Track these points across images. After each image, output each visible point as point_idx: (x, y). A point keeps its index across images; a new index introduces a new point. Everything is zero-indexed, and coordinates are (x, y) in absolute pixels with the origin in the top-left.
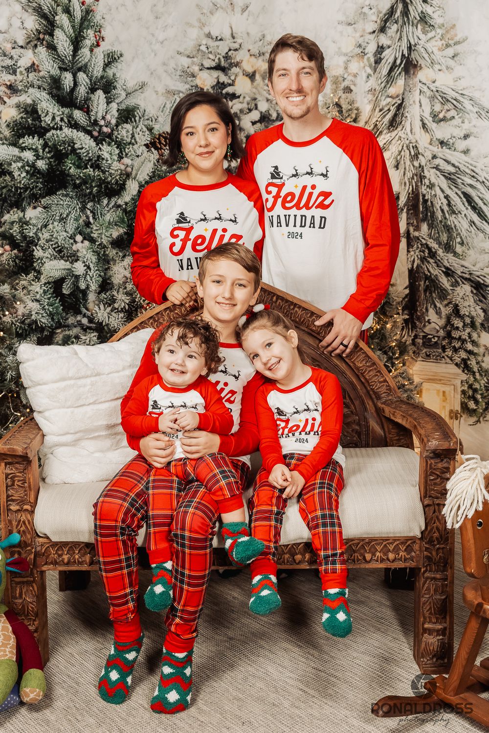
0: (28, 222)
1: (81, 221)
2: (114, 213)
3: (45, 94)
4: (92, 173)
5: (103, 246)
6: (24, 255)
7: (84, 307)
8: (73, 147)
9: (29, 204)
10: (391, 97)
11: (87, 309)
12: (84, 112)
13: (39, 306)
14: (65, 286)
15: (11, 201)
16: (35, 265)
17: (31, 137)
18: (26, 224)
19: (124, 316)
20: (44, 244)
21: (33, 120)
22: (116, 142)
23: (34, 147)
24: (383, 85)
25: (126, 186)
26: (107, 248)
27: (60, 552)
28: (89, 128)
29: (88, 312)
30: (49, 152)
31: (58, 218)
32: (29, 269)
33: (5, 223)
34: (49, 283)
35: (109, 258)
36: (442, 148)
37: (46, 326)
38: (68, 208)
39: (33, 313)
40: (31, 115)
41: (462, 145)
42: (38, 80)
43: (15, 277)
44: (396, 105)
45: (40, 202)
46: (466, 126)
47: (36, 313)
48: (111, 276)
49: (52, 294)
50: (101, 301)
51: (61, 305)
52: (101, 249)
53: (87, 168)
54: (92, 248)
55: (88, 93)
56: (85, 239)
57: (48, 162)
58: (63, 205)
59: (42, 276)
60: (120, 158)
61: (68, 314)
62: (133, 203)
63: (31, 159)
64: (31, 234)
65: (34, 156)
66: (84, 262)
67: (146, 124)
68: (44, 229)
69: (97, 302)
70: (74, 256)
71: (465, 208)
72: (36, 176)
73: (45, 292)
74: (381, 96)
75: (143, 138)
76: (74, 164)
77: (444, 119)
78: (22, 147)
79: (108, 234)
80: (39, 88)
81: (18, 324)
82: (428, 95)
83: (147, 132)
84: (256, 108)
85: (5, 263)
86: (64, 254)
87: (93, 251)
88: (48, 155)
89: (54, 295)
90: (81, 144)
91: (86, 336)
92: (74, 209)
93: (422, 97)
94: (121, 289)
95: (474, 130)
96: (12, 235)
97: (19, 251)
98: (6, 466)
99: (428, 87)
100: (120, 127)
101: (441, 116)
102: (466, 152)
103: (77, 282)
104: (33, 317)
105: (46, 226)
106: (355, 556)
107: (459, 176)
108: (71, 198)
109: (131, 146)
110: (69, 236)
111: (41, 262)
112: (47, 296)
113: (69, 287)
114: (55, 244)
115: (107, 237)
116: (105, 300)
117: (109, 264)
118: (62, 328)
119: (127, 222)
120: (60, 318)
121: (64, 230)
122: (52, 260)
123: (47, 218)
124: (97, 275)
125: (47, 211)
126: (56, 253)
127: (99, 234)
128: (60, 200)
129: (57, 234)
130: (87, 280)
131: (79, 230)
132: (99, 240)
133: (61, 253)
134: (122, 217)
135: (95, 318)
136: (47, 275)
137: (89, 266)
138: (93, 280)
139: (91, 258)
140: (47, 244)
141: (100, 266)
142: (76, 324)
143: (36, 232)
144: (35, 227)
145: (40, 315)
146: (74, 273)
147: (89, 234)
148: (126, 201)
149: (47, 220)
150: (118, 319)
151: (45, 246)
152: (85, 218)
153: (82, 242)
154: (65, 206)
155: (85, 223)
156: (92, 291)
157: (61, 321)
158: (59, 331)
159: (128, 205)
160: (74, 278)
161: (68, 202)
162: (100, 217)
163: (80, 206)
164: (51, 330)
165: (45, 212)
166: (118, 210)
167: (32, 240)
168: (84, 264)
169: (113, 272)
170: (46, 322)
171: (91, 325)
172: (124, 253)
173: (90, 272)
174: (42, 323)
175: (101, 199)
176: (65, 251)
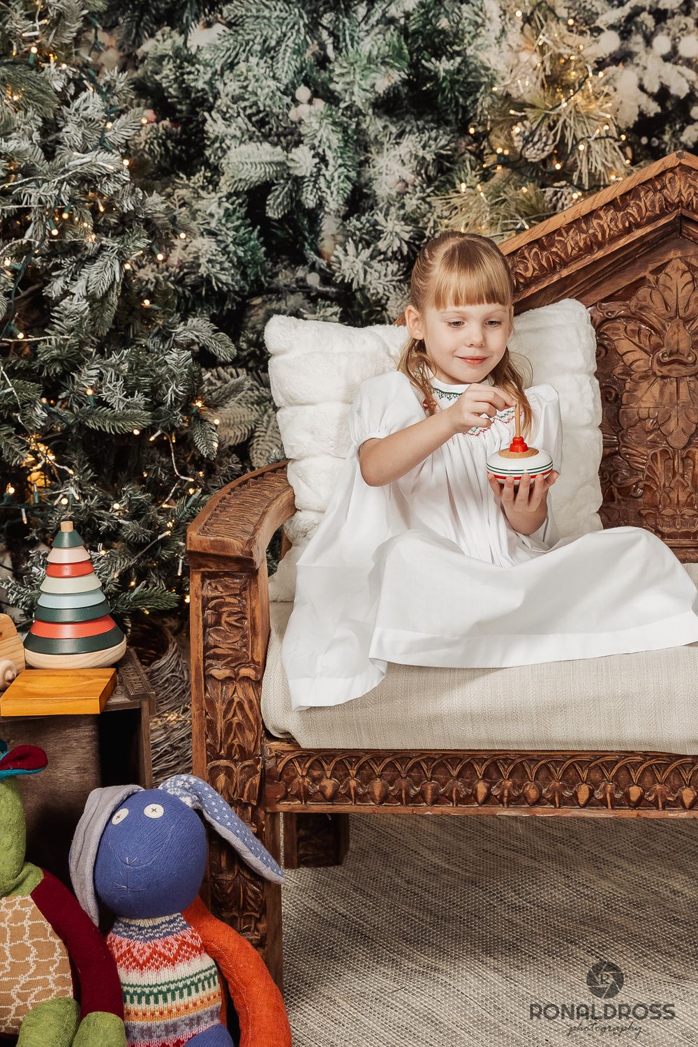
0: (195, 56)
1: (308, 55)
2: (380, 36)
5: (354, 112)
6: (183, 132)
7: (311, 249)
9: (197, 17)
11: (319, 253)
13: (214, 246)
14: (271, 202)
15: (157, 9)
16: (207, 153)
18: (188, 62)
19: (399, 270)
20: (228, 107)
26: (364, 116)
29: (320, 261)
31: (258, 47)
32: (195, 162)
33: (144, 58)
34: (237, 194)
35: (367, 138)
37: (229, 290)
38: (281, 24)
39: (203, 260)
43: (165, 179)
45: (221, 12)
47: (210, 261)
48: (371, 180)
49: (243, 219)
50: (348, 235)
51: (263, 244)
52: (350, 118)
54: (331, 116)
56: (315, 94)
58: (269, 19)
59: (223, 179)
61: (275, 264)
62: (422, 14)
64: (200, 85)
66: (313, 147)
68: (227, 73)
69: (340, 238)
70: (292, 134)
73: (228, 215)
79: (366, 84)
81: (169, 284)
85: (143, 150)
86: (271, 129)
87: (334, 123)
89: (248, 221)
91: (315, 313)
92: (293, 27)
94: (393, 210)
96: (159, 85)
97: (175, 122)
103: (297, 192)
104: (203, 271)
105: (232, 66)
108: (288, 2)
110: (282, 88)
111: (221, 147)
112: (232, 222)
113: (280, 204)
114: (251, 107)
115: (364, 90)
116: (358, 233)
117: (367, 151)
118: (265, 296)
119: (408, 57)
120: (260, 273)
121: (271, 74)
122: (244, 142)
123: (235, 48)
124: (342, 177)
125: (236, 31)
126: (253, 126)
127: (348, 84)
128: (262, 7)
129: (256, 84)
130: (320, 189)
131: (303, 74)
132: (347, 99)
133: (264, 127)
134: (397, 44)
135: (337, 274)
136: (233, 177)
137: (325, 156)
138: (333, 189)
139: (328, 139)
140: (235, 106)
141: (348, 157)
142: (294, 286)
143: (211, 79)
144: (209, 68)
145: (218, 266)
146: (291, 172)
147: (324, 84)
148: (407, 9)
149: (234, 53)
150: (385, 275)
151: (230, 110)
152: (317, 48)
153: (310, 102)
154: (273, 21)
155: (317, 60)
156: (329, 214)
157: (263, 279)
158: (258, 301)
159: (412, 18)
160: (292, 184)
161: (281, 11)
162: (349, 46)
163: (307, 22)
164: (239, 299)
165: (231, 34)
166: (389, 29)
167: (202, 97)
168: (312, 152)
169: (376, 169)
170: (230, 282)
171: (328, 289)
172: (401, 127)
173: (327, 170)
174: (222, 283)
175: (352, 4)
176: (273, 121)
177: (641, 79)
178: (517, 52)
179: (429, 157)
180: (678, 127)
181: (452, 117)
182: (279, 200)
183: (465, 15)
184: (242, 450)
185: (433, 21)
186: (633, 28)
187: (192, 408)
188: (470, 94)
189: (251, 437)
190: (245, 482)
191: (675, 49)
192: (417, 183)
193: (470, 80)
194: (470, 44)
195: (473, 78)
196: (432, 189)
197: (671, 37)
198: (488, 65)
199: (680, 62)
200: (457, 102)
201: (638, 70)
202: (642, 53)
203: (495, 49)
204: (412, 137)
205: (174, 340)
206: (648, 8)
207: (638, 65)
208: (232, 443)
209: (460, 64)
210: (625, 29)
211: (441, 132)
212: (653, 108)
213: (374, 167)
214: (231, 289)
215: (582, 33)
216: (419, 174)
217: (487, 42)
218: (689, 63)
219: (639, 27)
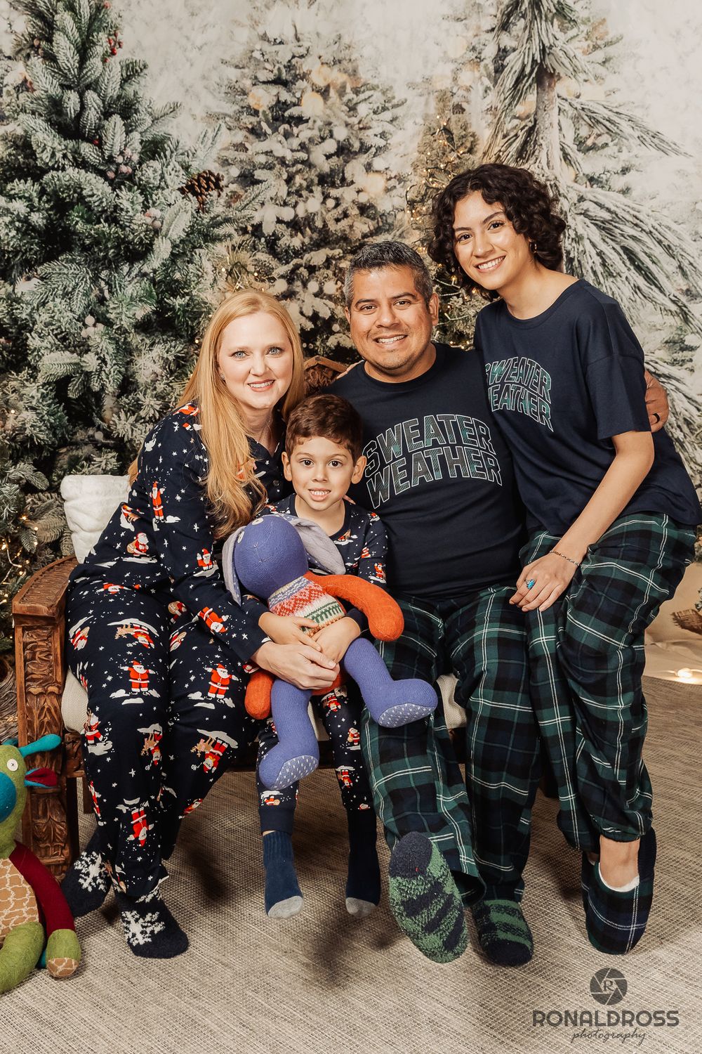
0: (20, 299)
1: (92, 296)
2: (138, 284)
3: (41, 122)
4: (106, 229)
5: (123, 331)
6: (13, 345)
7: (98, 417)
8: (80, 194)
9: (21, 274)
10: (518, 118)
11: (102, 419)
12: (95, 145)
13: (35, 416)
14: (71, 388)
16: (29, 359)
17: (22, 181)
18: (16, 302)
20: (42, 329)
21: (24, 158)
22: (139, 186)
23: (27, 195)
24: (507, 101)
25: (154, 247)
26: (129, 333)
28: (102, 168)
29: (103, 424)
30: (48, 201)
31: (60, 292)
32: (21, 364)
34: (49, 383)
35: (131, 347)
36: (592, 187)
37: (45, 444)
38: (75, 278)
39: (28, 426)
40: (22, 151)
41: (619, 182)
42: (32, 103)
43: (2, 375)
44: (527, 128)
45: (36, 271)
46: (624, 156)
47: (32, 426)
48: (134, 373)
49: (53, 399)
50: (121, 407)
51: (66, 414)
52: (120, 335)
53: (101, 223)
54: (108, 334)
55: (100, 119)
56: (98, 321)
57: (46, 215)
58: (67, 275)
59: (39, 375)
60: (146, 207)
61: (74, 427)
62: (164, 271)
63: (23, 212)
64: (24, 316)
65: (27, 207)
66: (97, 354)
67: (180, 160)
68: (41, 308)
69: (115, 409)
70: (83, 346)
71: (626, 269)
72: (29, 234)
73: (43, 396)
74: (505, 116)
75: (177, 180)
76: (82, 217)
77: (594, 147)
78: (10, 195)
79: (130, 314)
80: (33, 113)
81: (6, 441)
82: (570, 115)
83: (182, 172)
84: (331, 136)
86: (70, 343)
87: (110, 338)
88: (47, 206)
89: (57, 400)
90: (92, 190)
91: (101, 457)
92: (82, 280)
93: (562, 117)
94: (149, 391)
95: (635, 162)
97: (8, 339)
99: (570, 104)
100: (144, 166)
101: (589, 143)
102: (625, 191)
103: (87, 381)
104: (28, 432)
105: (44, 304)
107: (616, 225)
108: (79, 264)
109: (160, 191)
110: (77, 317)
111: (38, 355)
112: (46, 401)
113: (77, 389)
114: (57, 329)
115: (129, 317)
116: (127, 406)
117: (132, 355)
118: (68, 447)
119: (156, 297)
120: (65, 433)
121: (69, 309)
122: (53, 351)
123: (45, 293)
124: (116, 372)
125: (46, 283)
126: (58, 341)
127: (118, 314)
128: (62, 267)
129: (60, 315)
130: (102, 379)
131: (90, 308)
132: (118, 323)
133: (65, 341)
134: (148, 289)
135: (114, 432)
136: (46, 373)
137: (104, 358)
138: (111, 379)
139: (106, 348)
140: (46, 329)
141: (120, 359)
142: (87, 440)
143: (31, 312)
144: (29, 306)
145: (38, 429)
146: (83, 369)
147: (103, 315)
148: (154, 267)
149: (45, 296)
151: (43, 331)
152: (98, 292)
153: (94, 325)
154: (70, 276)
155: (98, 299)
156: (108, 394)
157: (67, 436)
158: (64, 450)
159: (157, 273)
160: (84, 376)
161: (75, 270)
162: (119, 291)
163: (91, 276)
164: (52, 450)
165: (43, 285)
166: (143, 280)
167: (25, 323)
168: (97, 357)
169: (138, 366)
170: (46, 439)
171: (109, 442)
172: (153, 339)
173: (106, 367)
174: (41, 440)
175: (120, 265)
176: (71, 338)
177: (301, 308)
178: (224, 292)
179: (171, 358)
180: (325, 336)
181: (184, 333)
182: (76, 387)
183: (191, 270)
184: (55, 546)
185: (171, 274)
186: (295, 277)
187: (19, 520)
188: (195, 319)
189: (61, 536)
190: (52, 568)
191: (321, 290)
192: (164, 374)
193: (195, 310)
194: (194, 288)
195: (197, 309)
196: (173, 378)
197: (318, 282)
198: (206, 301)
199: (325, 297)
200: (188, 324)
201: (300, 302)
203: (210, 291)
204: (160, 346)
205: (8, 478)
206: (304, 265)
207: (299, 299)
208: (49, 541)
209: (189, 301)
210: (290, 278)
211: (178, 342)
212: (309, 326)
213: (136, 365)
214: (47, 443)
215: (263, 281)
216: (165, 369)
217: (205, 287)
218: (330, 297)
219: (299, 276)
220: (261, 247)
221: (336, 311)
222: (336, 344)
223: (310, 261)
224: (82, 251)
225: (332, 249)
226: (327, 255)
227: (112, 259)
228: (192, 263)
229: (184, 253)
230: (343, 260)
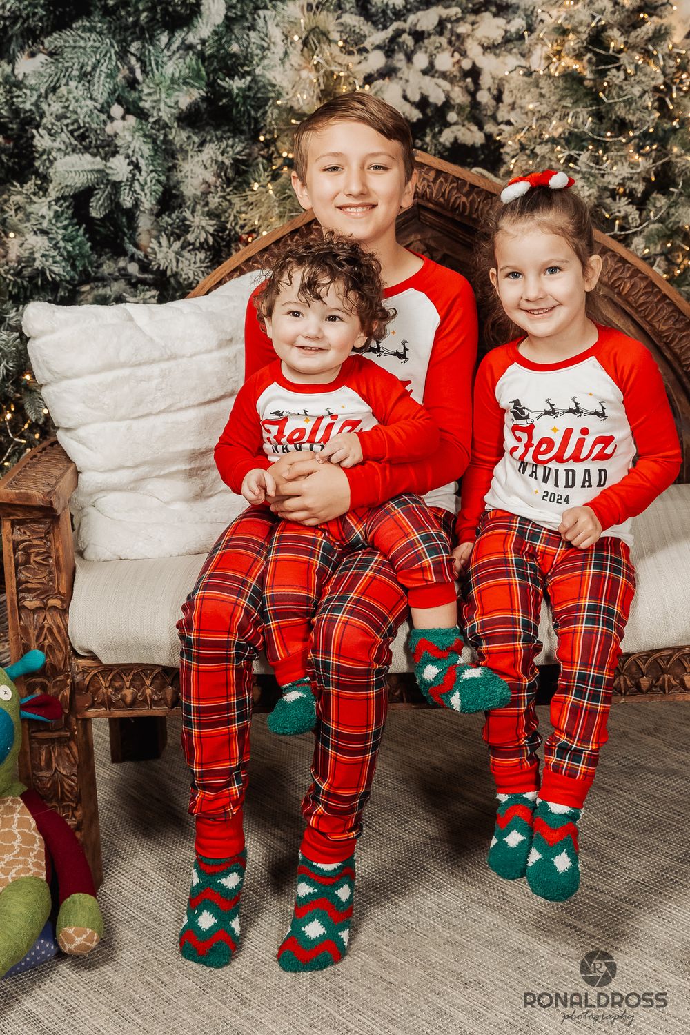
0: (22, 82)
1: (120, 78)
2: (181, 60)
5: (162, 125)
6: (15, 146)
7: (130, 243)
9: (22, 49)
11: (137, 246)
13: (47, 243)
14: (94, 204)
16: (37, 164)
18: (17, 87)
19: (206, 258)
20: (53, 124)
25: (202, 8)
26: (170, 128)
27: (117, 684)
29: (138, 252)
31: (76, 73)
32: (26, 172)
34: (64, 198)
35: (174, 147)
37: (61, 280)
38: (95, 53)
39: (37, 255)
43: (1, 188)
45: (43, 44)
47: (43, 256)
48: (178, 182)
49: (71, 219)
50: (161, 230)
51: (89, 240)
52: (159, 131)
54: (142, 129)
56: (127, 112)
58: (84, 48)
59: (51, 186)
61: (100, 256)
62: (216, 41)
64: (28, 106)
66: (128, 157)
68: (51, 95)
69: (155, 233)
70: (109, 145)
73: (57, 216)
79: (171, 102)
81: (9, 276)
86: (91, 142)
87: (145, 136)
89: (75, 221)
91: (136, 296)
92: (105, 55)
94: (198, 207)
97: (7, 138)
98: (13, 527)
103: (115, 195)
104: (38, 264)
105: (54, 89)
106: (664, 679)
108: (100, 34)
110: (99, 107)
111: (49, 159)
112: (61, 222)
113: (102, 205)
114: (72, 124)
115: (169, 107)
116: (169, 228)
117: (174, 158)
118: (92, 284)
119: (206, 78)
120: (87, 264)
121: (89, 95)
122: (68, 154)
123: (56, 74)
124: (154, 181)
125: (56, 60)
126: (76, 140)
127: (155, 101)
128: (78, 38)
129: (76, 104)
130: (135, 191)
131: (117, 94)
132: (155, 114)
133: (84, 140)
134: (195, 67)
135: (153, 263)
136: (60, 184)
137: (138, 163)
138: (147, 191)
139: (140, 149)
140: (59, 124)
141: (158, 164)
142: (117, 274)
143: (37, 101)
144: (34, 92)
145: (51, 260)
146: (110, 178)
147: (135, 103)
148: (203, 37)
149: (56, 79)
150: (195, 263)
151: (55, 127)
152: (127, 72)
153: (123, 118)
154: (88, 50)
155: (128, 82)
156: (144, 212)
157: (90, 269)
158: (86, 288)
159: (207, 44)
160: (111, 188)
161: (95, 41)
162: (155, 70)
163: (117, 49)
164: (70, 287)
165: (52, 63)
166: (188, 54)
167: (30, 116)
168: (127, 161)
169: (183, 174)
170: (62, 272)
171: (146, 276)
172: (202, 136)
173: (140, 175)
174: (55, 274)
175: (155, 34)
176: (92, 135)
177: (404, 91)
178: (299, 70)
179: (228, 162)
180: (437, 130)
181: (245, 128)
182: (101, 202)
183: (253, 40)
185: (226, 46)
186: (396, 47)
187: (21, 380)
188: (260, 107)
191: (432, 64)
192: (218, 184)
193: (260, 95)
194: (258, 65)
195: (262, 93)
196: (231, 188)
197: (428, 54)
198: (274, 82)
199: (437, 75)
200: (249, 114)
201: (402, 82)
202: (405, 69)
203: (280, 68)
204: (212, 145)
205: (8, 324)
206: (408, 30)
207: (401, 78)
209: (250, 82)
210: (389, 48)
211: (237, 140)
212: (415, 115)
213: (181, 171)
214: (63, 278)
215: (350, 53)
216: (219, 176)
217: (272, 63)
218: (444, 75)
219: (401, 46)
220: (348, 6)
221: (453, 95)
222: (452, 140)
223: (416, 25)
224: (104, 16)
225: (447, 7)
226: (440, 17)
227: (145, 26)
228: (254, 30)
229: (243, 17)
230: (461, 23)
